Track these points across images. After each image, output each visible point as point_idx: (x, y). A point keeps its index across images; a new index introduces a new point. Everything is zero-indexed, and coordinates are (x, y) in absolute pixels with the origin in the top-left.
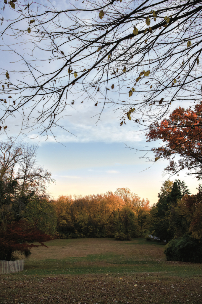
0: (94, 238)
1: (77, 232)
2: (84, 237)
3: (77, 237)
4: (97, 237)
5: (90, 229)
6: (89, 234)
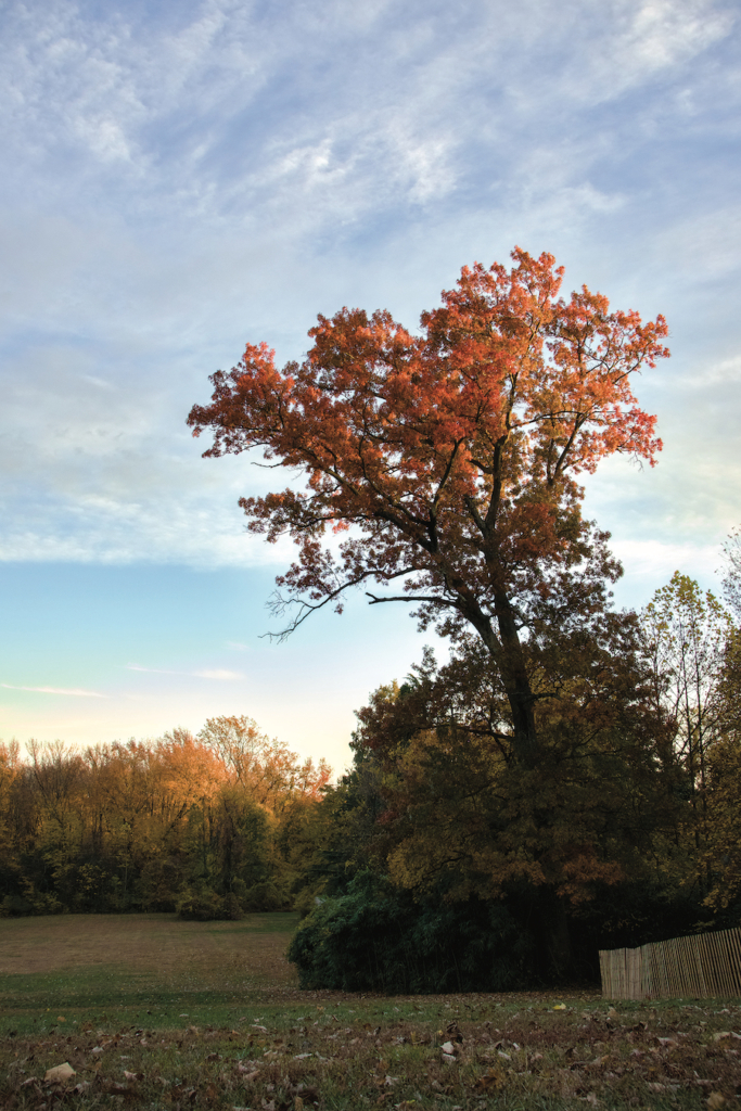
0: (98, 912)
1: (31, 891)
2: (58, 911)
3: (31, 912)
4: (113, 910)
5: (84, 879)
6: (80, 896)
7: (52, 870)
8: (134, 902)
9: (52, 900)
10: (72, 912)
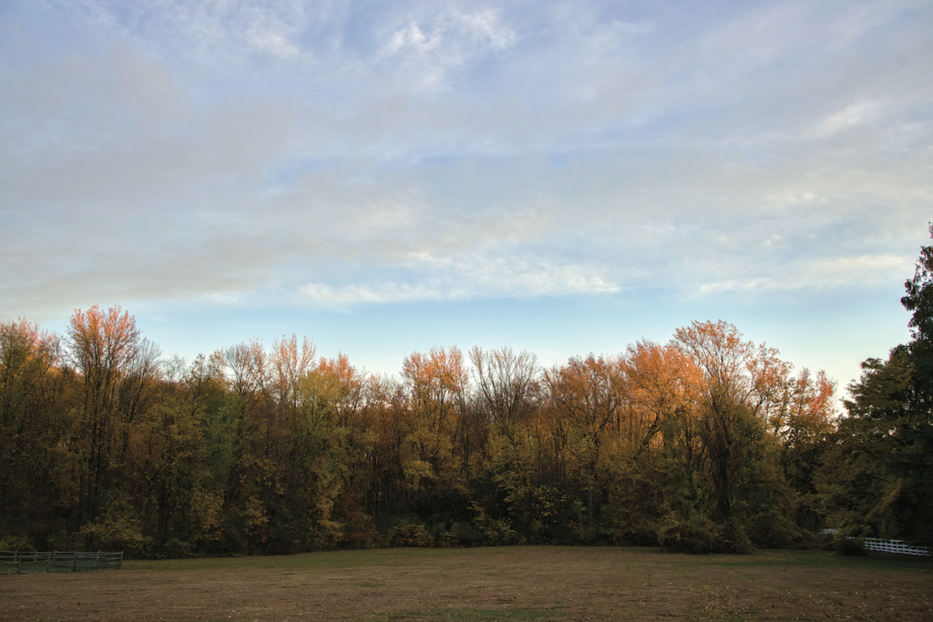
0: (560, 543)
1: (482, 518)
2: (513, 542)
3: (482, 541)
4: (577, 542)
5: (540, 503)
6: (538, 524)
7: (504, 494)
8: (603, 531)
9: (506, 528)
10: (529, 543)
